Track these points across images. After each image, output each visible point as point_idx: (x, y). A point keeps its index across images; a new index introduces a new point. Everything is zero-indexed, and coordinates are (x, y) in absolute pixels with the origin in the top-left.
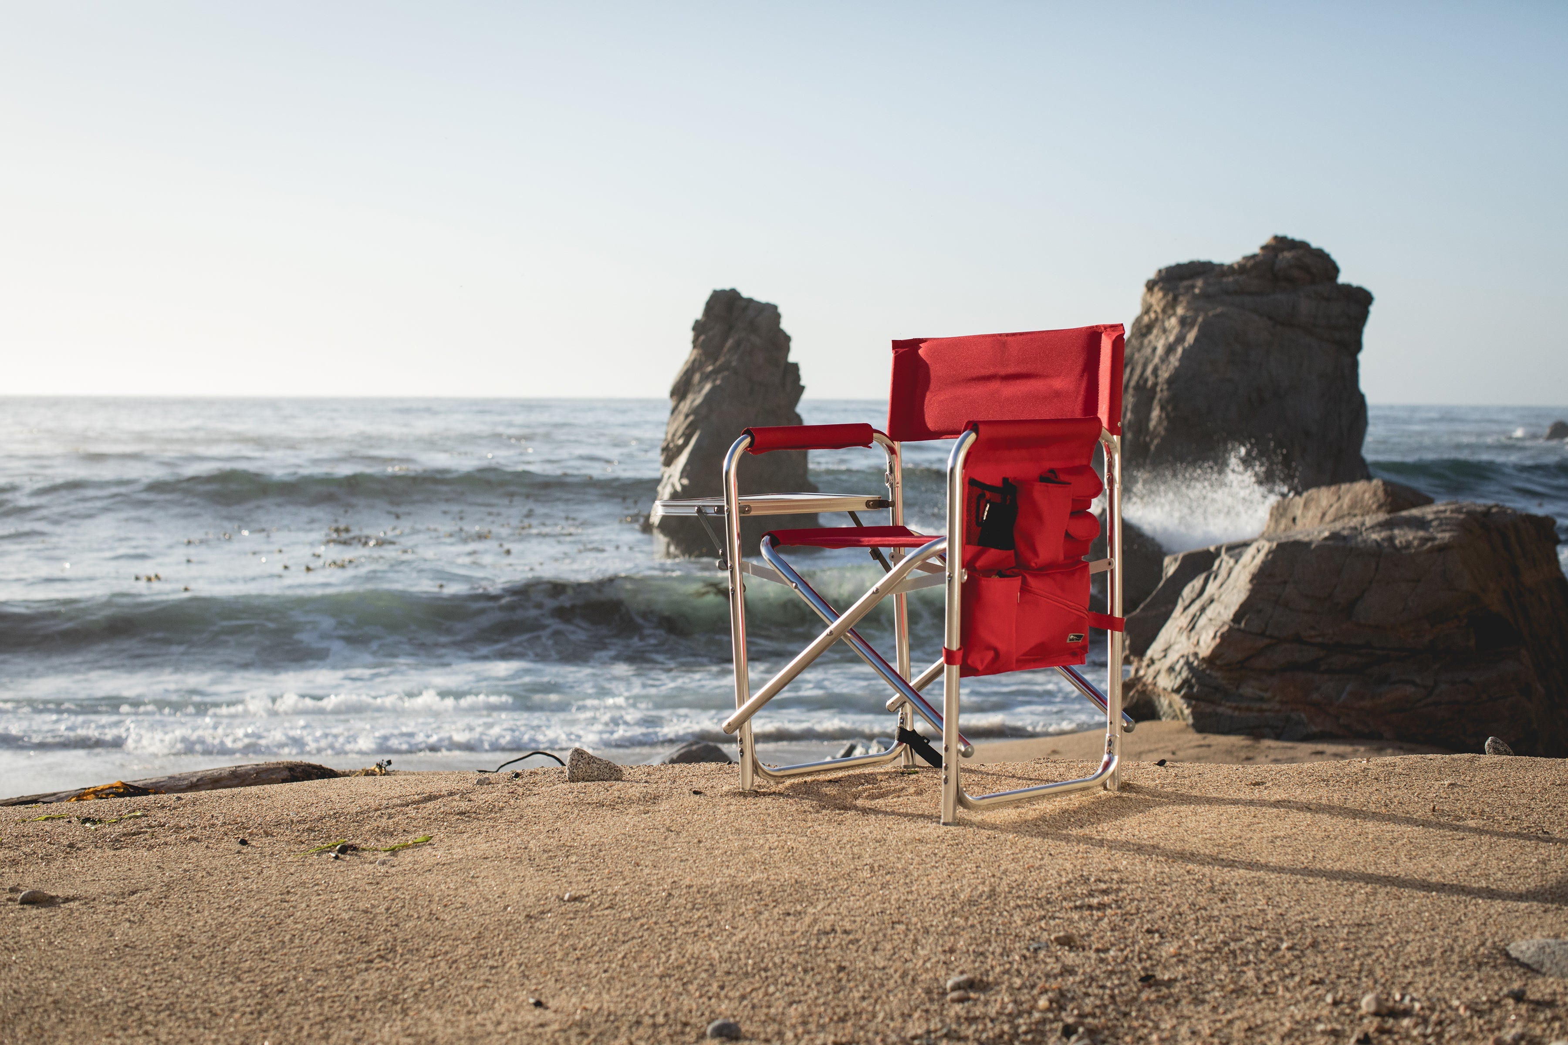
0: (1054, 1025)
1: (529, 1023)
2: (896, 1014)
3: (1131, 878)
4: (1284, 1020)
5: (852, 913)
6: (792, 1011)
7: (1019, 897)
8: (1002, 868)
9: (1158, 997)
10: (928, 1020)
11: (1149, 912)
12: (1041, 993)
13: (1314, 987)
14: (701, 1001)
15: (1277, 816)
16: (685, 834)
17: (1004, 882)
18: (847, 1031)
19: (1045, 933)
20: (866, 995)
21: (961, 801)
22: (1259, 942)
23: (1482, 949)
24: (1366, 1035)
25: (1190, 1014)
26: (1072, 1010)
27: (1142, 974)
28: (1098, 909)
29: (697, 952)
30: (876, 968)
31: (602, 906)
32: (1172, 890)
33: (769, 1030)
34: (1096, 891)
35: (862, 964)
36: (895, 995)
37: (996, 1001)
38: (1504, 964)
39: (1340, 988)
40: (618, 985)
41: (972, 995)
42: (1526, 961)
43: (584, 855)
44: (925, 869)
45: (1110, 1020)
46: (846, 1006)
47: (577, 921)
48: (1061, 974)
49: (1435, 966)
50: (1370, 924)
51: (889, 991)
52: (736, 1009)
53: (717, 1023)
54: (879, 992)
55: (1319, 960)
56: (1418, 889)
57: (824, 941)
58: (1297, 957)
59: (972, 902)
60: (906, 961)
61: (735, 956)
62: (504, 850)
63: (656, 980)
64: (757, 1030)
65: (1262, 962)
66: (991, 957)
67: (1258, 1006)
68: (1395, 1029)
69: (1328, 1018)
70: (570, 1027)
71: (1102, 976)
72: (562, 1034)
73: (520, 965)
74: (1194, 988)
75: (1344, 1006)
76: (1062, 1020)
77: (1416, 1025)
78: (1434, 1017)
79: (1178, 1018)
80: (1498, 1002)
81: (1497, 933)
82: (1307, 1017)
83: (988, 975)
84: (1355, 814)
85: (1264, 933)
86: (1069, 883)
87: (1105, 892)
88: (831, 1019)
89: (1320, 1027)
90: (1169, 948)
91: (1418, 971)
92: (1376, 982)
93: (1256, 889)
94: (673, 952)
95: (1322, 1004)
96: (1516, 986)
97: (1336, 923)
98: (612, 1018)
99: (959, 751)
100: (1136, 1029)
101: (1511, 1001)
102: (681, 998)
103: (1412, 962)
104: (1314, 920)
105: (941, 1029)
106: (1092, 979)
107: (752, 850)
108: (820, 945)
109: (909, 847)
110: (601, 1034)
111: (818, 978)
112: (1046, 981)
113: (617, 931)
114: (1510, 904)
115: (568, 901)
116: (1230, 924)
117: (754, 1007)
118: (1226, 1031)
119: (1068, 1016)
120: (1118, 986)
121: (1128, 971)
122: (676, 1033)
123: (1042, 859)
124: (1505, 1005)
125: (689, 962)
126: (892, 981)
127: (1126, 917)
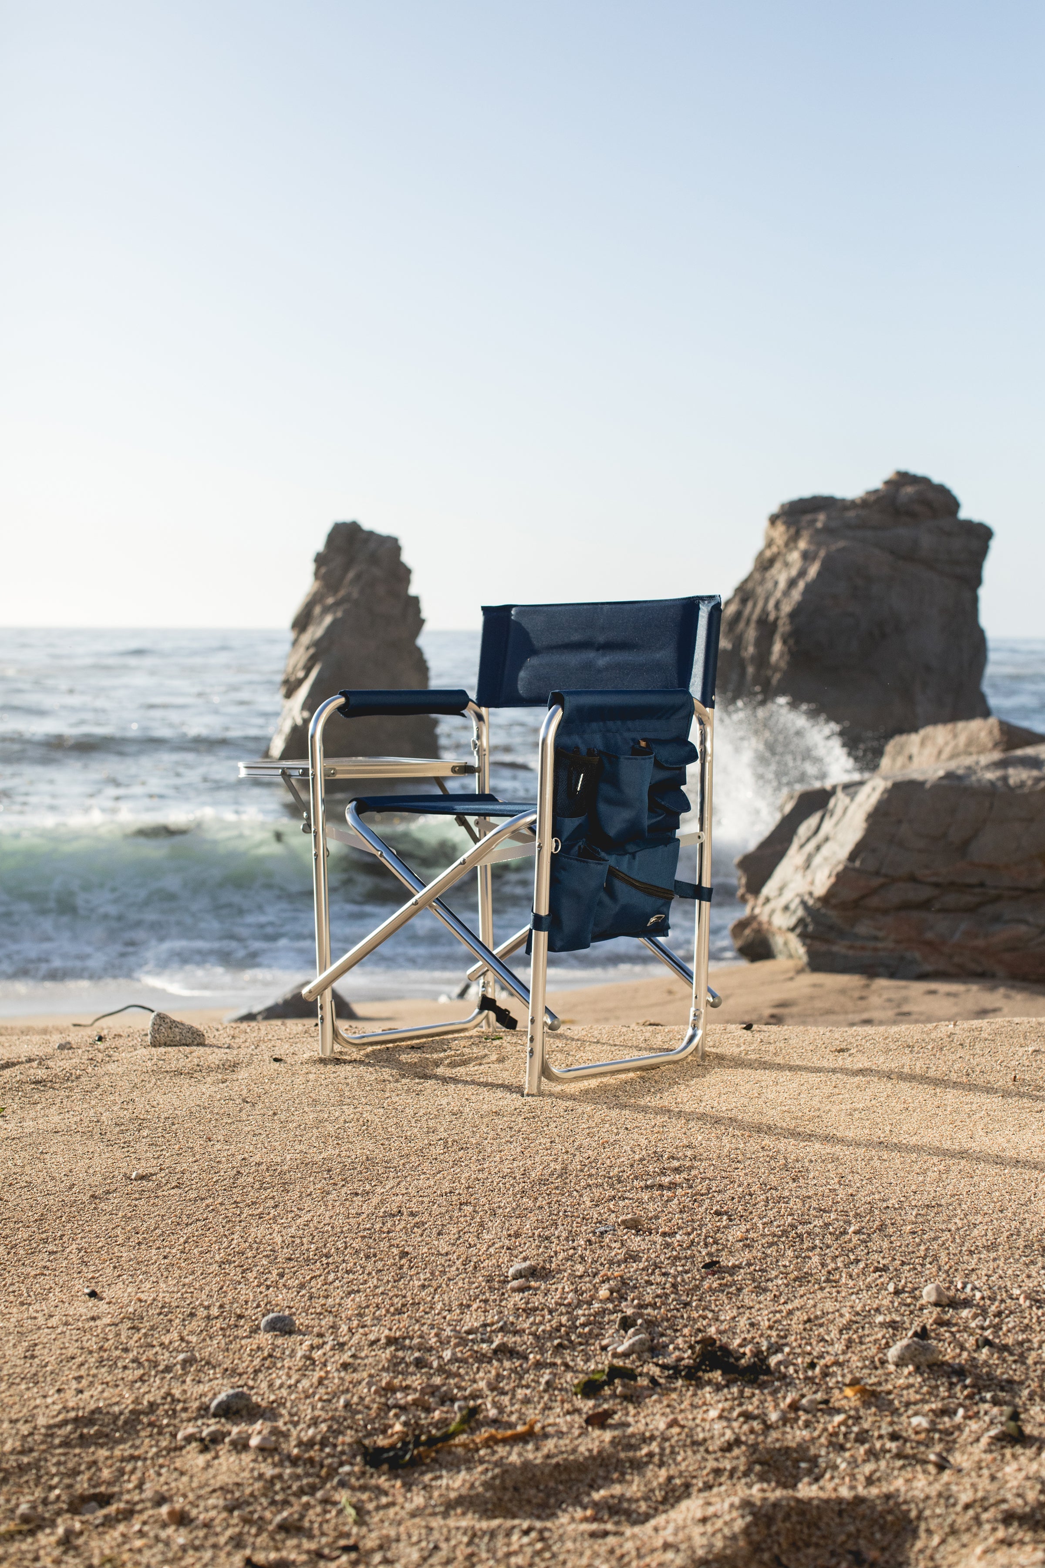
0: (613, 1317)
1: (81, 1315)
2: (455, 1304)
3: (705, 1155)
4: (844, 1311)
5: (421, 1193)
6: (348, 1302)
7: (590, 1176)
8: (576, 1144)
9: (720, 1285)
10: (486, 1311)
11: (719, 1192)
12: (603, 1282)
13: (878, 1273)
14: (259, 1290)
15: (858, 1087)
16: (260, 1105)
17: (577, 1158)
18: (402, 1325)
19: (613, 1215)
20: (427, 1283)
22: (827, 1225)
24: (924, 1328)
25: (751, 1304)
26: (633, 1300)
27: (707, 1260)
28: (669, 1189)
29: (259, 1235)
30: (439, 1254)
31: (169, 1186)
32: (745, 1168)
33: (323, 1323)
34: (668, 1168)
35: (425, 1250)
36: (456, 1283)
37: (556, 1289)
39: (903, 1276)
40: (177, 1273)
41: (532, 1283)
43: (156, 1128)
44: (499, 1145)
45: (670, 1310)
46: (405, 1296)
47: (142, 1202)
48: (625, 1261)
49: (1000, 1252)
50: (940, 1205)
52: (293, 1300)
53: (271, 1315)
54: (440, 1280)
55: (886, 1245)
57: (389, 1224)
58: (864, 1241)
59: (543, 1182)
60: (470, 1246)
61: (298, 1241)
62: (76, 1123)
63: (215, 1267)
64: (312, 1323)
65: (828, 1247)
66: (556, 1241)
67: (820, 1295)
68: (954, 1321)
69: (888, 1309)
70: (122, 1322)
71: (666, 1262)
72: (113, 1328)
73: (80, 1250)
74: (757, 1275)
75: (907, 1295)
76: (622, 1311)
77: (975, 1316)
78: (993, 1308)
79: (739, 1308)
82: (867, 1308)
83: (551, 1262)
84: (936, 1083)
85: (833, 1216)
86: (641, 1160)
87: (677, 1170)
88: (388, 1311)
89: (880, 1319)
90: (737, 1232)
91: (982, 1256)
92: (939, 1269)
93: (829, 1166)
94: (235, 1236)
95: (884, 1293)
97: (906, 1205)
98: (166, 1310)
102: (239, 1287)
103: (977, 1247)
104: (884, 1201)
105: (498, 1322)
106: (656, 1266)
107: (326, 1124)
108: (385, 1229)
109: (485, 1120)
110: (152, 1328)
111: (380, 1265)
112: (609, 1268)
113: (182, 1213)
115: (136, 1179)
116: (800, 1205)
117: (311, 1298)
118: (785, 1322)
119: (627, 1306)
120: (680, 1273)
121: (693, 1256)
122: (229, 1326)
123: (617, 1134)
125: (251, 1247)
126: (454, 1268)
127: (697, 1198)
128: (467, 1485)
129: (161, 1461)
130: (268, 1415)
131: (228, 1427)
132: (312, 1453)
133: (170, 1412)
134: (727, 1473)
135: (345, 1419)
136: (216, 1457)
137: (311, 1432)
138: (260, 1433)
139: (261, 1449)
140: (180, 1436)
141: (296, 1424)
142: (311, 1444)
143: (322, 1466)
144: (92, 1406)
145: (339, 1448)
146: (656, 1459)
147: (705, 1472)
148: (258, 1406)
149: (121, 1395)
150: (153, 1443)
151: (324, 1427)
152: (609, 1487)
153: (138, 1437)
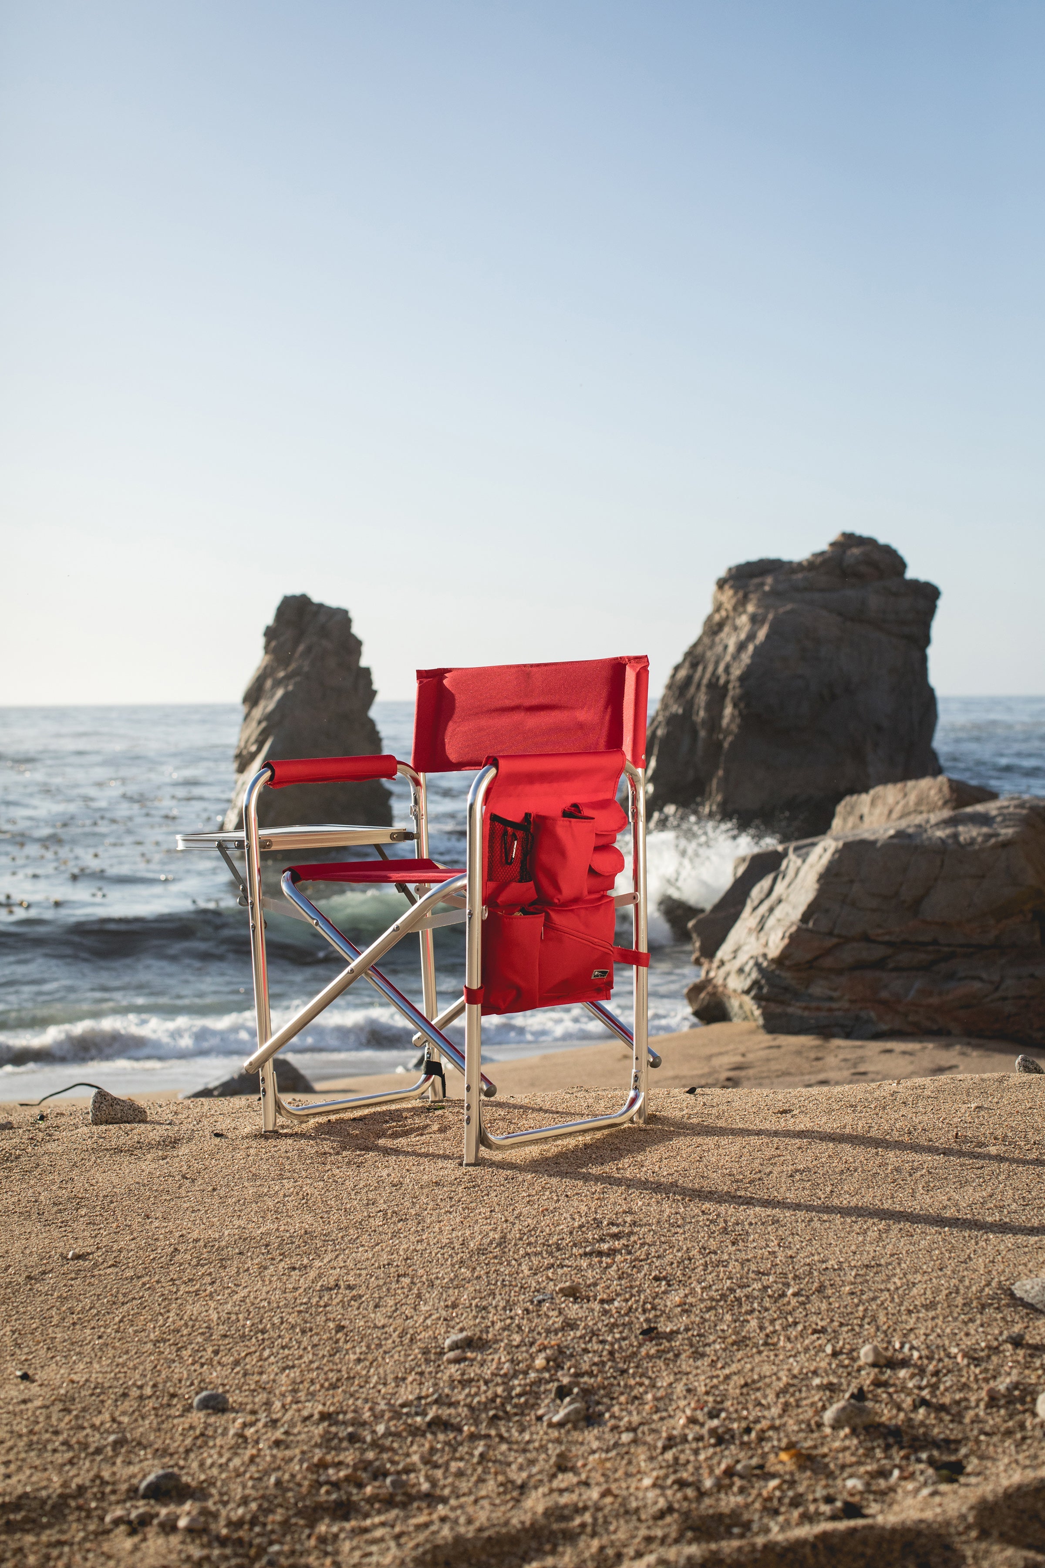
0: (549, 1386)
1: (12, 1399)
2: (390, 1377)
3: (645, 1220)
4: (781, 1374)
5: (359, 1266)
6: (283, 1378)
7: (529, 1244)
8: (516, 1212)
9: (658, 1351)
10: (421, 1384)
11: (659, 1257)
12: (540, 1351)
13: (816, 1336)
14: (193, 1368)
15: (799, 1148)
16: (200, 1181)
17: (517, 1227)
18: (335, 1400)
19: (551, 1283)
20: (362, 1357)
21: (483, 1140)
22: (765, 1288)
23: (987, 1289)
24: (861, 1390)
25: (688, 1370)
26: (569, 1369)
27: (645, 1326)
28: (608, 1255)
29: (195, 1313)
30: (376, 1327)
31: (105, 1265)
32: (684, 1233)
34: (608, 1235)
35: (362, 1323)
36: (392, 1356)
37: (493, 1360)
38: (1008, 1305)
39: (841, 1337)
40: (111, 1352)
41: (469, 1354)
42: (1030, 1301)
43: (94, 1207)
44: (439, 1215)
45: (606, 1378)
46: (340, 1371)
47: (78, 1281)
48: (562, 1329)
49: (939, 1310)
50: (880, 1265)
51: (385, 1352)
52: (227, 1377)
53: (204, 1393)
54: (376, 1353)
55: (824, 1306)
56: (931, 1224)
57: (326, 1299)
58: (803, 1304)
59: (481, 1251)
60: (407, 1318)
61: (234, 1317)
62: (14, 1203)
63: (150, 1346)
64: (245, 1400)
65: (767, 1310)
66: (493, 1311)
67: (757, 1359)
68: (891, 1382)
69: (826, 1371)
70: (53, 1404)
71: (604, 1329)
72: (43, 1411)
73: (14, 1332)
74: (694, 1340)
75: (844, 1356)
76: (558, 1380)
77: (912, 1376)
78: (931, 1368)
79: (676, 1374)
80: (997, 1348)
81: (1004, 1271)
82: (805, 1371)
83: (488, 1332)
84: (877, 1143)
85: (771, 1279)
86: (581, 1227)
87: (616, 1236)
88: (322, 1386)
89: (817, 1381)
90: (675, 1297)
91: (921, 1315)
92: (878, 1329)
93: (769, 1229)
94: (171, 1314)
95: (822, 1355)
96: (1017, 1329)
97: (845, 1265)
98: (98, 1391)
99: (481, 1090)
100: (632, 1388)
101: (1009, 1346)
102: (173, 1365)
103: (916, 1306)
104: (823, 1262)
105: (433, 1394)
106: (594, 1334)
107: (266, 1198)
108: (322, 1303)
109: (425, 1191)
110: (84, 1410)
111: (316, 1339)
112: (546, 1337)
113: (118, 1292)
114: (1021, 1239)
115: (72, 1259)
116: (738, 1268)
117: (245, 1374)
118: (722, 1388)
119: (563, 1375)
120: (617, 1340)
121: (631, 1323)
122: (162, 1405)
123: (558, 1200)
124: (1004, 1351)
125: (186, 1325)
126: (390, 1341)
127: (636, 1264)
128: (398, 1561)
129: (88, 1545)
130: (198, 1495)
131: (157, 1508)
132: (241, 1533)
133: (99, 1495)
134: (658, 1541)
135: (276, 1497)
136: (144, 1540)
137: (240, 1511)
138: (188, 1513)
139: (189, 1530)
140: (108, 1519)
141: (225, 1504)
142: (238, 1524)
143: (251, 1545)
144: (20, 1490)
145: (269, 1527)
146: (589, 1529)
147: (637, 1540)
148: (188, 1486)
149: (50, 1480)
150: (81, 1527)
151: (254, 1506)
152: (542, 1559)
153: (65, 1521)
